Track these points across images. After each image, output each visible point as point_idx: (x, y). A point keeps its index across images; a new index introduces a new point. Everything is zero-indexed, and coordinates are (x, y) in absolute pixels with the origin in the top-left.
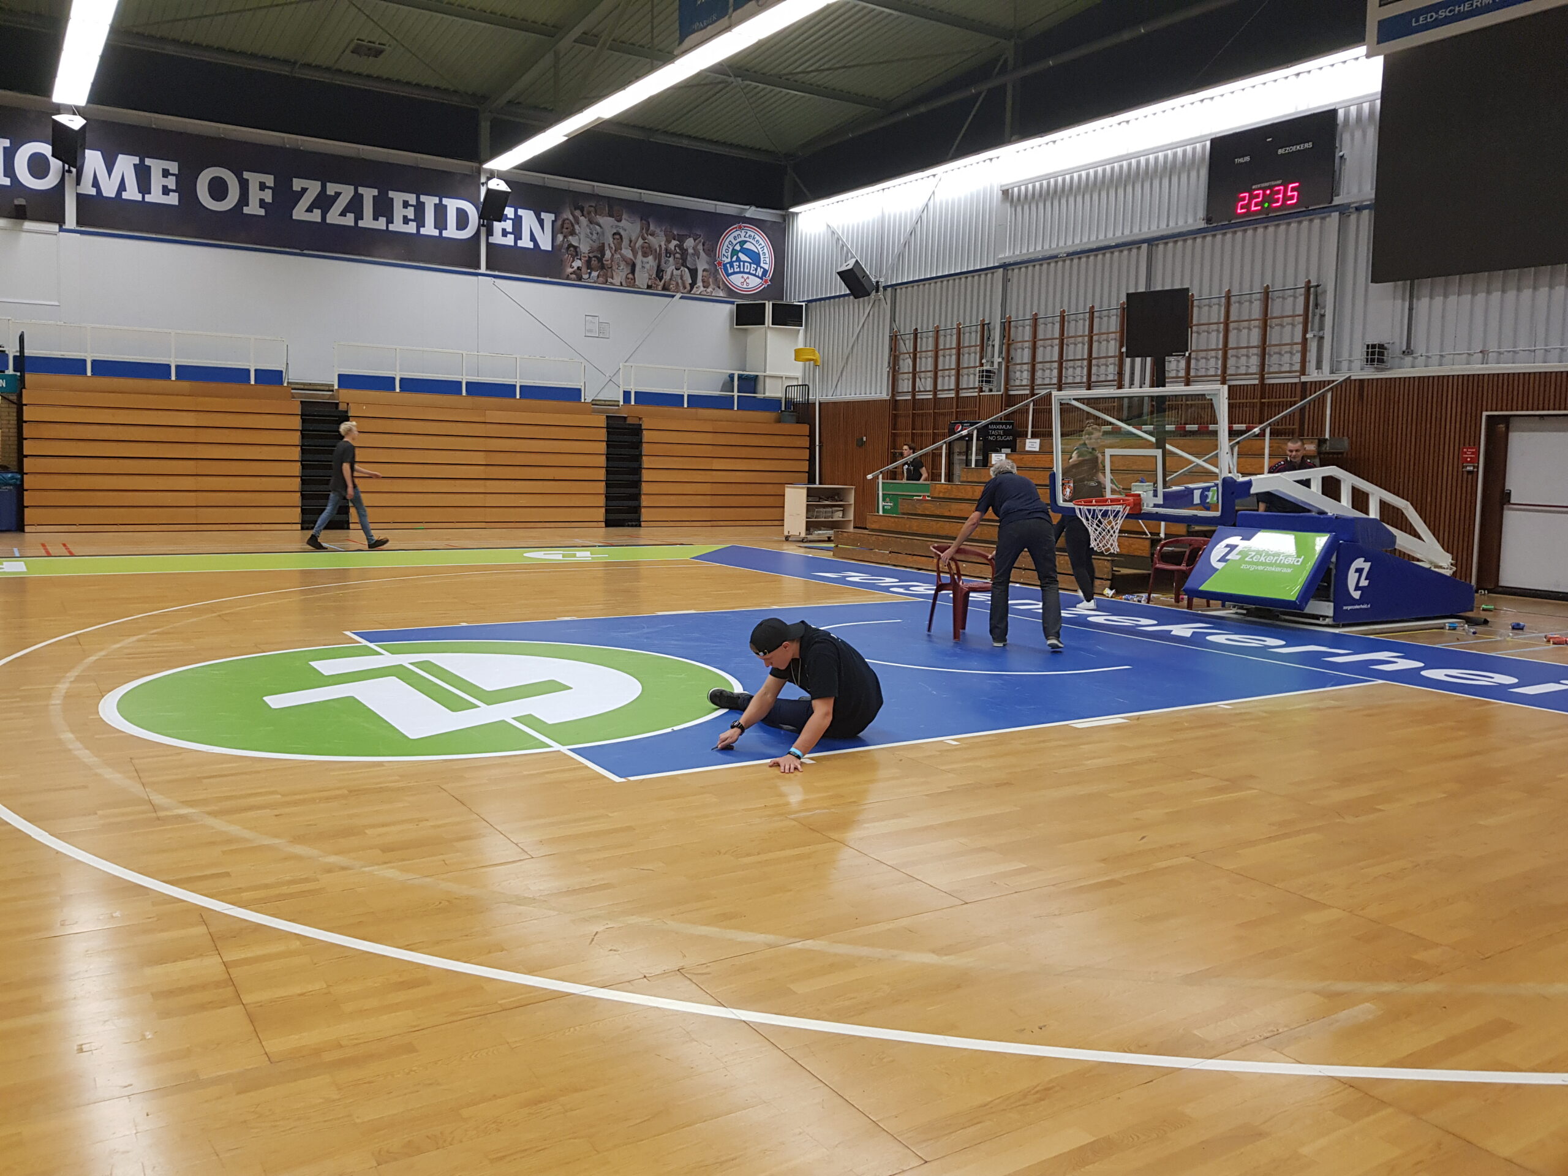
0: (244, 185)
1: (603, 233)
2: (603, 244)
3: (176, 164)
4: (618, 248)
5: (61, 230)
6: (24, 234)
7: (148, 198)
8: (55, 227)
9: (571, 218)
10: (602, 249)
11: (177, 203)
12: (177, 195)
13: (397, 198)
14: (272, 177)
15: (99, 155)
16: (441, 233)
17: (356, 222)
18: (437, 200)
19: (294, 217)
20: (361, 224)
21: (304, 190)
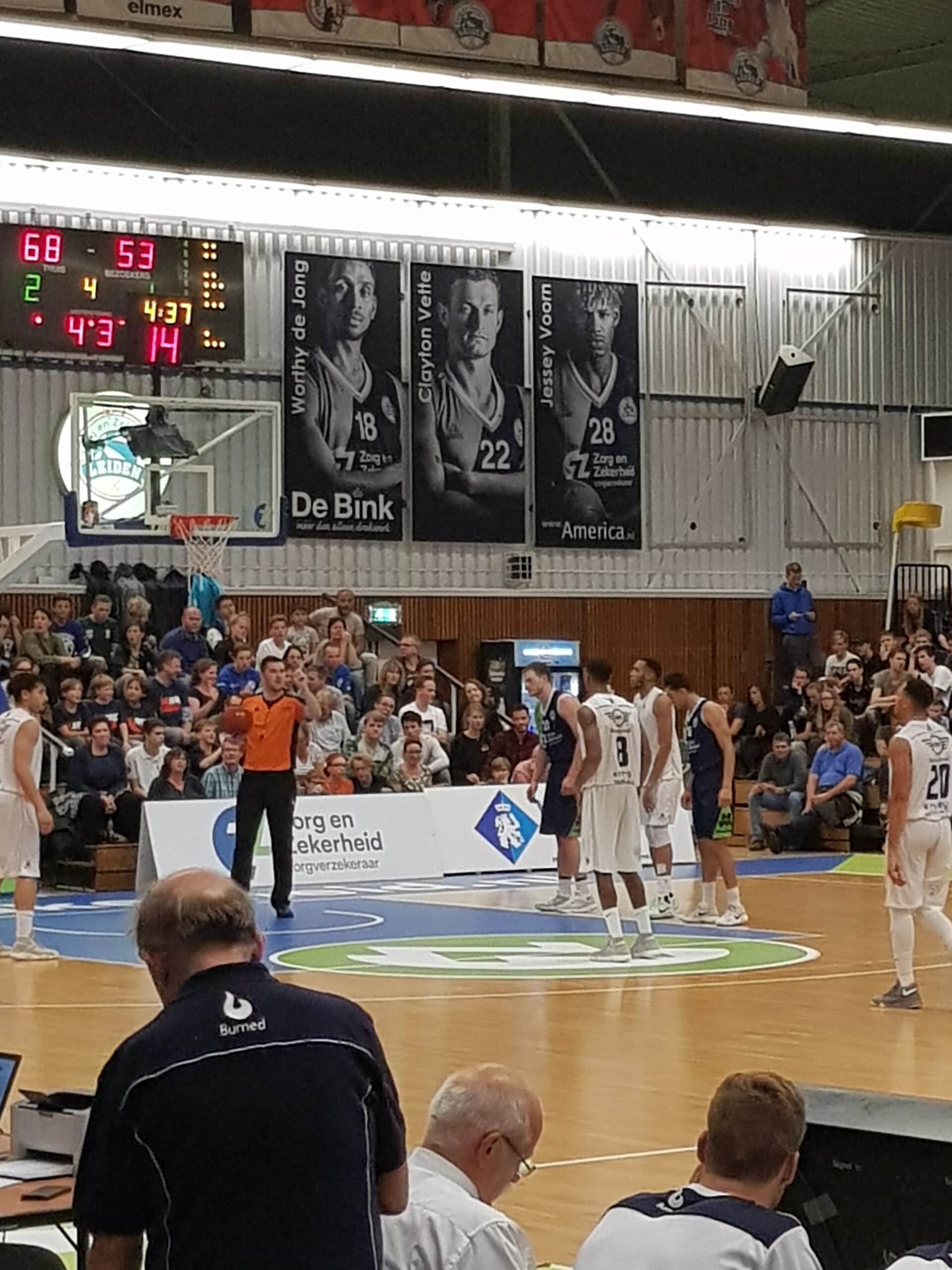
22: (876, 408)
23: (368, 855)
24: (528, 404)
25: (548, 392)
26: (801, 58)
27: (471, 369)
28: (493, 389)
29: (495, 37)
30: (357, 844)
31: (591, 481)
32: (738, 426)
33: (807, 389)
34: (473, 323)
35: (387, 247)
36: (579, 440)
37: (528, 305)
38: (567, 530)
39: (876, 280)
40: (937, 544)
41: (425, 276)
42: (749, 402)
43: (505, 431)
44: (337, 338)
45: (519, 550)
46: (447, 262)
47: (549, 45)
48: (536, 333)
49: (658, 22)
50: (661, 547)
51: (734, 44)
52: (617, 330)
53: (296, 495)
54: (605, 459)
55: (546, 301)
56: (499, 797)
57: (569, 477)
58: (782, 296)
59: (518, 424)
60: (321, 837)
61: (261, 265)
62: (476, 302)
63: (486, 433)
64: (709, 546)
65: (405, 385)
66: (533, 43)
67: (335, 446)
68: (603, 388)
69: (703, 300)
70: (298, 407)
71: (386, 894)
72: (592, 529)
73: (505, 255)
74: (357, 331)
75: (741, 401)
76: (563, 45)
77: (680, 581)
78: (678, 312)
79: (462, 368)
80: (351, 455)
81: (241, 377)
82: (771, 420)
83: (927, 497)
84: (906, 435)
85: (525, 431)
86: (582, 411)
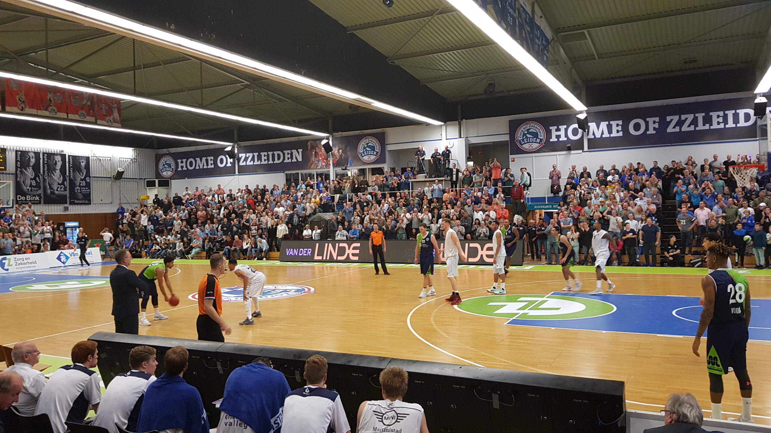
0: (647, 123)
3: (621, 121)
5: (583, 152)
6: (572, 155)
7: (612, 135)
8: (581, 151)
11: (622, 135)
12: (622, 132)
13: (714, 114)
14: (658, 118)
15: (594, 123)
16: (736, 125)
17: (695, 128)
18: (734, 111)
19: (668, 132)
20: (697, 129)
21: (672, 120)
22: (137, 179)
23: (33, 265)
24: (68, 179)
25: (72, 176)
26: (120, 119)
27: (55, 172)
28: (60, 176)
29: (58, 113)
30: (31, 263)
31: (81, 192)
32: (110, 182)
33: (123, 176)
34: (56, 164)
35: (37, 150)
36: (78, 185)
37: (67, 160)
38: (76, 201)
39: (137, 156)
40: (149, 202)
41: (46, 155)
42: (112, 177)
43: (63, 183)
44: (27, 166)
46: (50, 152)
47: (69, 115)
48: (69, 165)
49: (91, 111)
50: (95, 204)
51: (106, 116)
52: (86, 165)
53: (18, 196)
54: (84, 188)
55: (71, 160)
56: (61, 253)
57: (76, 192)
58: (118, 159)
59: (65, 182)
60: (23, 262)
61: (10, 153)
62: (56, 160)
63: (59, 184)
64: (105, 204)
65: (41, 175)
66: (66, 114)
67: (27, 187)
68: (83, 175)
69: (103, 159)
70: (18, 179)
71: (37, 273)
72: (81, 201)
73: (62, 151)
74: (31, 165)
75: (111, 178)
76: (72, 115)
77: (99, 210)
78: (98, 162)
79: (54, 172)
80: (30, 188)
81: (6, 174)
82: (117, 181)
83: (147, 194)
84: (143, 184)
85: (67, 184)
86: (79, 180)
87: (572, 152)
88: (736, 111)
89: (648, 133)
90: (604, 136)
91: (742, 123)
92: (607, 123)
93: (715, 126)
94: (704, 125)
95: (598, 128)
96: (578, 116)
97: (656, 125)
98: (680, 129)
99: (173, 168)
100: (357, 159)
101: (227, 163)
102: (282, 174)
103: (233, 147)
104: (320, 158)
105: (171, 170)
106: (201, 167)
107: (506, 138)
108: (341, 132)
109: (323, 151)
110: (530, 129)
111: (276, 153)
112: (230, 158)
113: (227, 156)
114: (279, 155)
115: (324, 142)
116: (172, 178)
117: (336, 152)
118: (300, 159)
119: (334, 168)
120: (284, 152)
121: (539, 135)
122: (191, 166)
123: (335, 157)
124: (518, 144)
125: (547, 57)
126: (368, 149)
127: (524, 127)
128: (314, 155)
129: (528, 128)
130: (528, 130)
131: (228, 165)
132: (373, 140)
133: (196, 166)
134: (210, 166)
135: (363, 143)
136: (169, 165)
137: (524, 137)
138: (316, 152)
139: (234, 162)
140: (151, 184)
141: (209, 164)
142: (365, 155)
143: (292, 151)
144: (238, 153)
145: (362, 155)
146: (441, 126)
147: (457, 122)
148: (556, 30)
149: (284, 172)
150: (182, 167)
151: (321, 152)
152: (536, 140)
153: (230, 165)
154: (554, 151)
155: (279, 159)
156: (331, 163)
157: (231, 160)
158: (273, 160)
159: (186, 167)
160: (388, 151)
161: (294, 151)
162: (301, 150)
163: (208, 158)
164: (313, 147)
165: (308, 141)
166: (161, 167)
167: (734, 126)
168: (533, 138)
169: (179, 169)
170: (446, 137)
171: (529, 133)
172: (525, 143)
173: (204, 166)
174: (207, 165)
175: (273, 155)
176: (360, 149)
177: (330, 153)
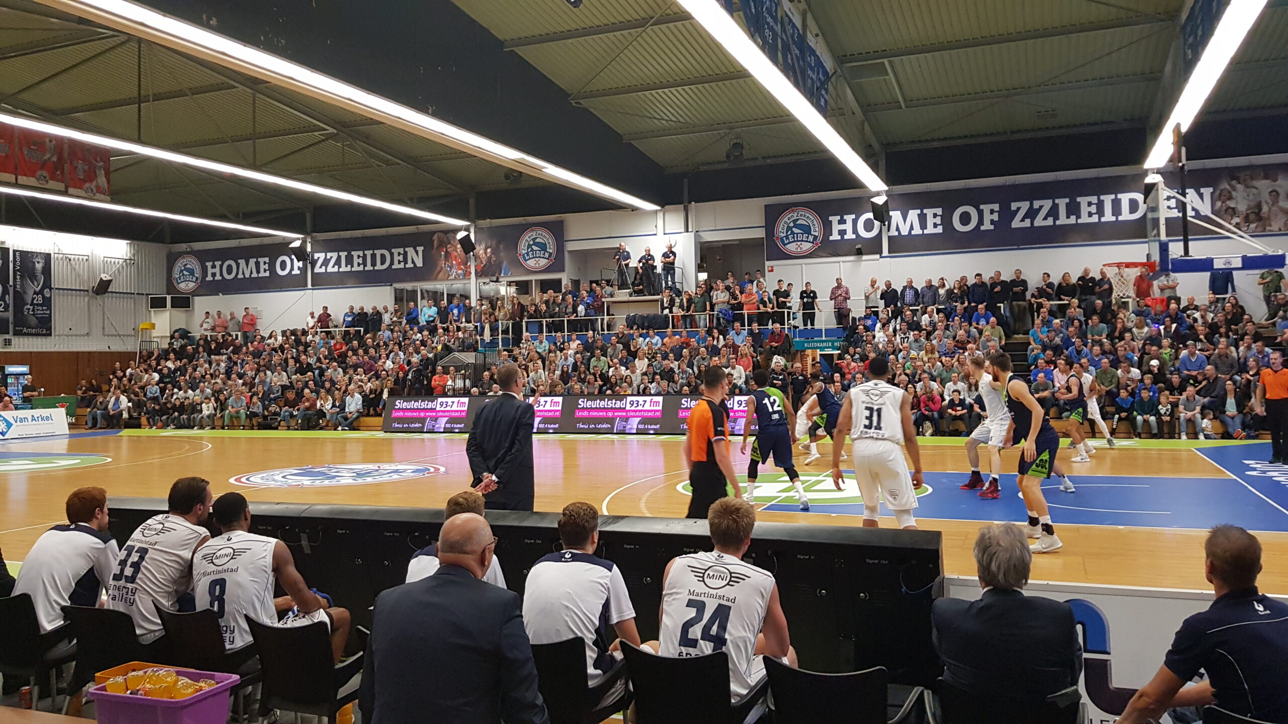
0: (981, 213)
1: (1259, 194)
2: (1260, 202)
3: (941, 209)
4: (1275, 201)
5: (881, 257)
6: (863, 262)
7: (926, 232)
8: (878, 256)
9: (1228, 187)
10: (1259, 206)
11: (941, 231)
12: (941, 227)
13: (1083, 201)
14: (998, 205)
15: (899, 212)
16: (1117, 218)
17: (1054, 222)
18: (1113, 196)
19: (1013, 227)
20: (1058, 223)
21: (1019, 209)
22: (134, 294)
24: (11, 290)
25: (18, 286)
26: (108, 188)
31: (34, 315)
32: (86, 299)
33: (110, 287)
36: (30, 302)
37: (11, 258)
38: (25, 330)
39: (134, 255)
40: (154, 335)
42: (90, 291)
45: (7, 337)
47: (19, 177)
48: (14, 267)
49: (59, 173)
50: (59, 336)
51: (85, 181)
52: (44, 268)
54: (39, 308)
55: (18, 258)
57: (26, 313)
58: (102, 259)
59: (7, 296)
64: (76, 336)
66: (14, 176)
68: (39, 285)
69: (74, 259)
72: (34, 330)
73: (3, 243)
75: (87, 291)
76: (24, 177)
77: (66, 346)
78: (65, 263)
82: (98, 297)
83: (150, 321)
84: (144, 302)
85: (10, 299)
86: (30, 293)
87: (865, 257)
88: (1116, 196)
89: (982, 228)
90: (913, 233)
91: (1126, 215)
92: (919, 211)
93: (1084, 219)
94: (1068, 217)
95: (905, 222)
96: (873, 200)
97: (995, 217)
98: (1032, 223)
99: (197, 276)
100: (517, 264)
101: (292, 269)
102: (389, 287)
103: (304, 242)
104: (454, 262)
105: (194, 279)
106: (247, 276)
107: (760, 234)
108: (491, 218)
109: (459, 250)
110: (798, 219)
111: (378, 253)
112: (299, 261)
113: (293, 257)
114: (383, 257)
115: (461, 235)
116: (196, 293)
117: (481, 252)
118: (419, 263)
119: (476, 279)
120: (393, 250)
121: (812, 227)
122: (229, 272)
123: (478, 261)
124: (779, 244)
125: (825, 99)
126: (535, 248)
127: (789, 216)
128: (443, 257)
129: (795, 218)
130: (795, 221)
131: (293, 273)
132: (544, 234)
133: (237, 274)
134: (262, 274)
135: (527, 238)
136: (192, 272)
137: (789, 233)
138: (447, 252)
139: (305, 266)
140: (158, 303)
141: (262, 270)
142: (530, 259)
143: (407, 249)
144: (313, 252)
145: (524, 257)
146: (656, 212)
147: (682, 206)
148: (841, 59)
149: (391, 285)
150: (214, 275)
151: (457, 251)
152: (808, 237)
153: (298, 272)
154: (835, 256)
155: (383, 263)
156: (473, 271)
157: (301, 264)
158: (374, 264)
159: (221, 274)
160: (569, 252)
161: (410, 251)
162: (422, 248)
163: (259, 259)
164: (442, 244)
165: (435, 232)
166: (176, 274)
167: (1114, 219)
168: (802, 234)
169: (207, 279)
170: (664, 230)
171: (796, 226)
172: (790, 243)
173: (251, 273)
174: (258, 272)
175: (373, 256)
176: (523, 248)
177: (472, 253)
